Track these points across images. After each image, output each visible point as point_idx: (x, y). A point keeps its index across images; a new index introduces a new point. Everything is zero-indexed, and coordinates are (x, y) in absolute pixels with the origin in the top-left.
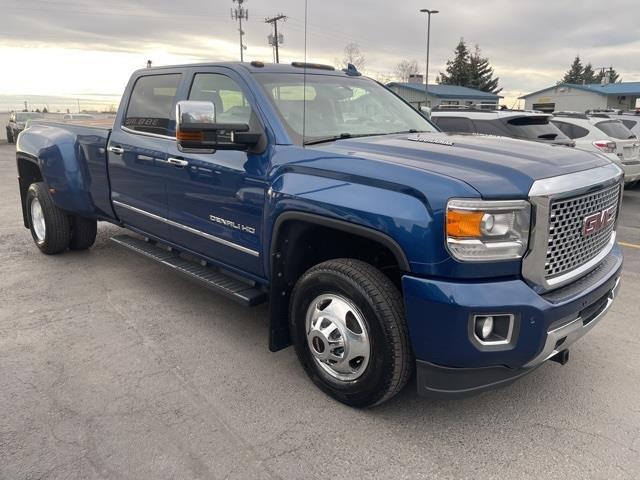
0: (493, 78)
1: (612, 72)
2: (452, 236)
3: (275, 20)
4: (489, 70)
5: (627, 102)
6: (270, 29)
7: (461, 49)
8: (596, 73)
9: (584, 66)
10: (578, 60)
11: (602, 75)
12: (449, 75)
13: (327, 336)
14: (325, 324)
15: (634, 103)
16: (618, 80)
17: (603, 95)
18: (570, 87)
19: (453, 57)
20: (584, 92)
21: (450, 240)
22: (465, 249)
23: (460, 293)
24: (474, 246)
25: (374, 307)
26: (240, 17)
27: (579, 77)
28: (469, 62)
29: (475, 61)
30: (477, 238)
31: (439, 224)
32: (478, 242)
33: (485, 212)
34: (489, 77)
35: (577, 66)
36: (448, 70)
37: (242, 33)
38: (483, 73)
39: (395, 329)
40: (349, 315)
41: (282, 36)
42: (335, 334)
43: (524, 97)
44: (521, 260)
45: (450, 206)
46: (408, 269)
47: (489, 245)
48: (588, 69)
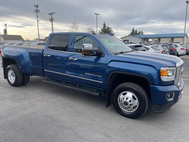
0: (113, 33)
1: (142, 32)
2: (162, 76)
3: (51, 14)
4: (112, 31)
5: (146, 40)
6: (50, 16)
7: (104, 24)
8: (138, 32)
9: (135, 30)
10: (133, 29)
11: (140, 33)
12: (101, 32)
13: (128, 101)
14: (127, 99)
15: (148, 40)
16: (143, 34)
17: (141, 38)
18: (132, 36)
19: (102, 27)
20: (136, 37)
21: (161, 77)
22: (164, 79)
23: (161, 88)
25: (141, 94)
26: (37, 12)
27: (134, 33)
28: (107, 28)
29: (108, 28)
31: (159, 73)
32: (167, 77)
33: (168, 70)
34: (112, 33)
35: (133, 30)
36: (101, 30)
37: (38, 17)
38: (110, 31)
39: (146, 98)
40: (133, 96)
41: (54, 19)
42: (130, 101)
43: (121, 38)
44: (174, 81)
45: (161, 69)
46: (152, 84)
47: (169, 77)
48: (136, 31)
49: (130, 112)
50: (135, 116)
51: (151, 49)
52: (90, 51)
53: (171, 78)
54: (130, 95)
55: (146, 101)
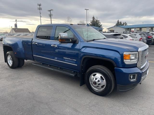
0: (101, 25)
1: (126, 23)
3: (50, 11)
4: (100, 23)
5: (129, 29)
7: (93, 18)
8: (122, 23)
9: (120, 22)
10: (118, 20)
11: (124, 24)
12: (91, 24)
13: (97, 81)
14: (96, 79)
15: (131, 30)
16: (127, 25)
17: (123, 28)
18: (117, 27)
19: (92, 20)
20: (120, 28)
21: (124, 60)
22: (127, 62)
23: (124, 70)
24: (129, 61)
25: (108, 75)
26: (40, 9)
27: (119, 24)
28: (95, 21)
29: (97, 21)
30: (129, 59)
31: (122, 57)
32: (130, 60)
33: (131, 54)
34: (100, 24)
35: (118, 22)
36: (91, 23)
37: (40, 13)
38: (99, 23)
39: (112, 79)
40: (101, 77)
41: (52, 14)
42: (99, 81)
43: (108, 29)
44: (137, 63)
45: (124, 53)
46: (116, 66)
47: (132, 61)
48: (121, 22)
49: (99, 90)
50: (103, 94)
51: (129, 37)
52: (66, 39)
53: (134, 62)
54: (98, 76)
55: (112, 81)
